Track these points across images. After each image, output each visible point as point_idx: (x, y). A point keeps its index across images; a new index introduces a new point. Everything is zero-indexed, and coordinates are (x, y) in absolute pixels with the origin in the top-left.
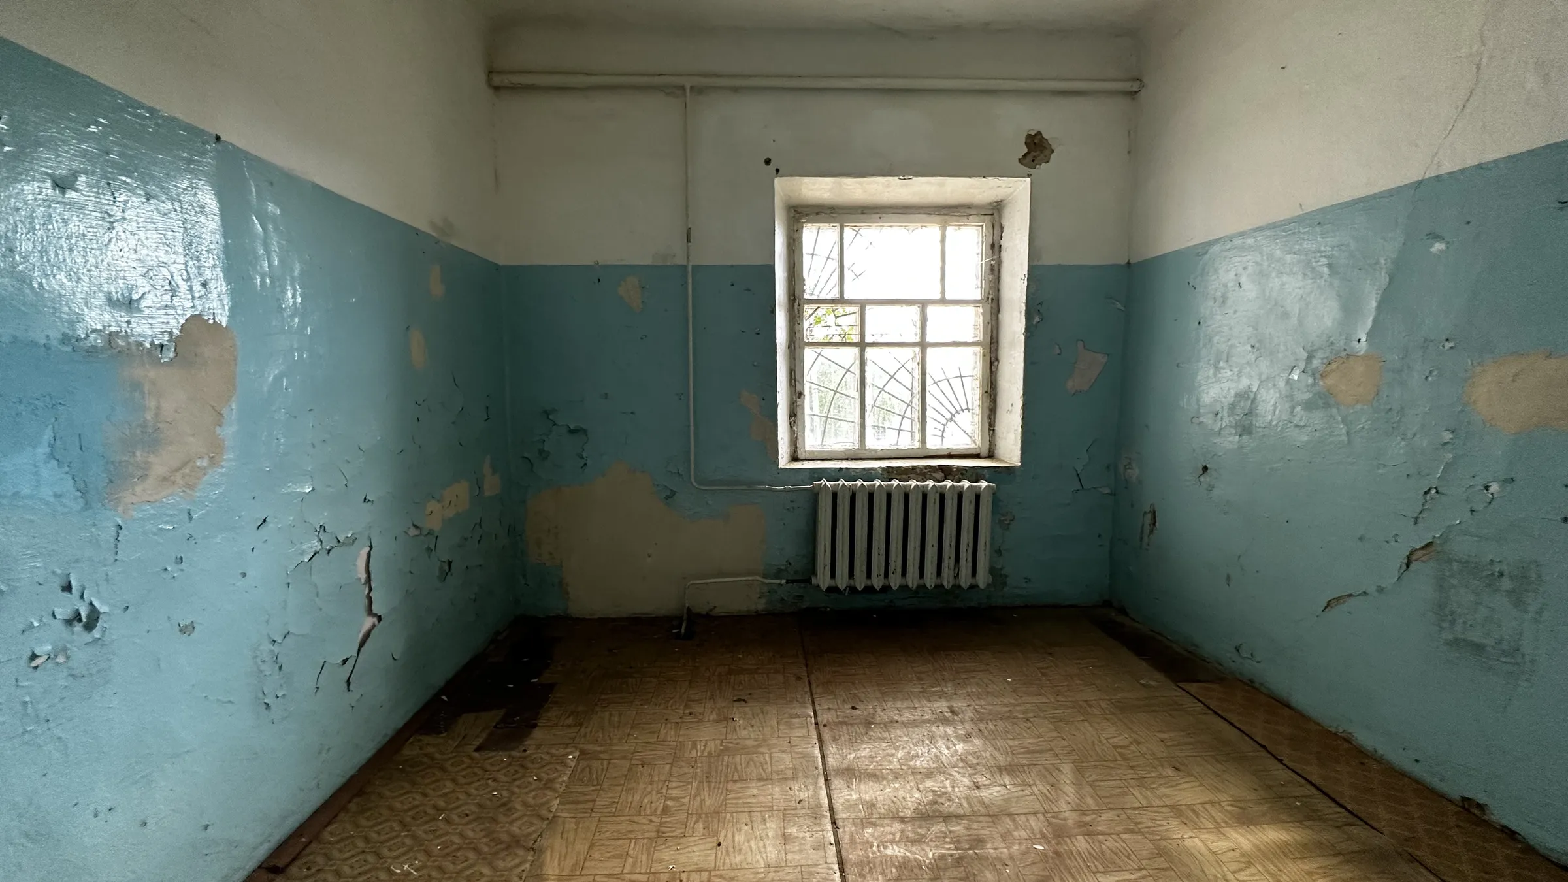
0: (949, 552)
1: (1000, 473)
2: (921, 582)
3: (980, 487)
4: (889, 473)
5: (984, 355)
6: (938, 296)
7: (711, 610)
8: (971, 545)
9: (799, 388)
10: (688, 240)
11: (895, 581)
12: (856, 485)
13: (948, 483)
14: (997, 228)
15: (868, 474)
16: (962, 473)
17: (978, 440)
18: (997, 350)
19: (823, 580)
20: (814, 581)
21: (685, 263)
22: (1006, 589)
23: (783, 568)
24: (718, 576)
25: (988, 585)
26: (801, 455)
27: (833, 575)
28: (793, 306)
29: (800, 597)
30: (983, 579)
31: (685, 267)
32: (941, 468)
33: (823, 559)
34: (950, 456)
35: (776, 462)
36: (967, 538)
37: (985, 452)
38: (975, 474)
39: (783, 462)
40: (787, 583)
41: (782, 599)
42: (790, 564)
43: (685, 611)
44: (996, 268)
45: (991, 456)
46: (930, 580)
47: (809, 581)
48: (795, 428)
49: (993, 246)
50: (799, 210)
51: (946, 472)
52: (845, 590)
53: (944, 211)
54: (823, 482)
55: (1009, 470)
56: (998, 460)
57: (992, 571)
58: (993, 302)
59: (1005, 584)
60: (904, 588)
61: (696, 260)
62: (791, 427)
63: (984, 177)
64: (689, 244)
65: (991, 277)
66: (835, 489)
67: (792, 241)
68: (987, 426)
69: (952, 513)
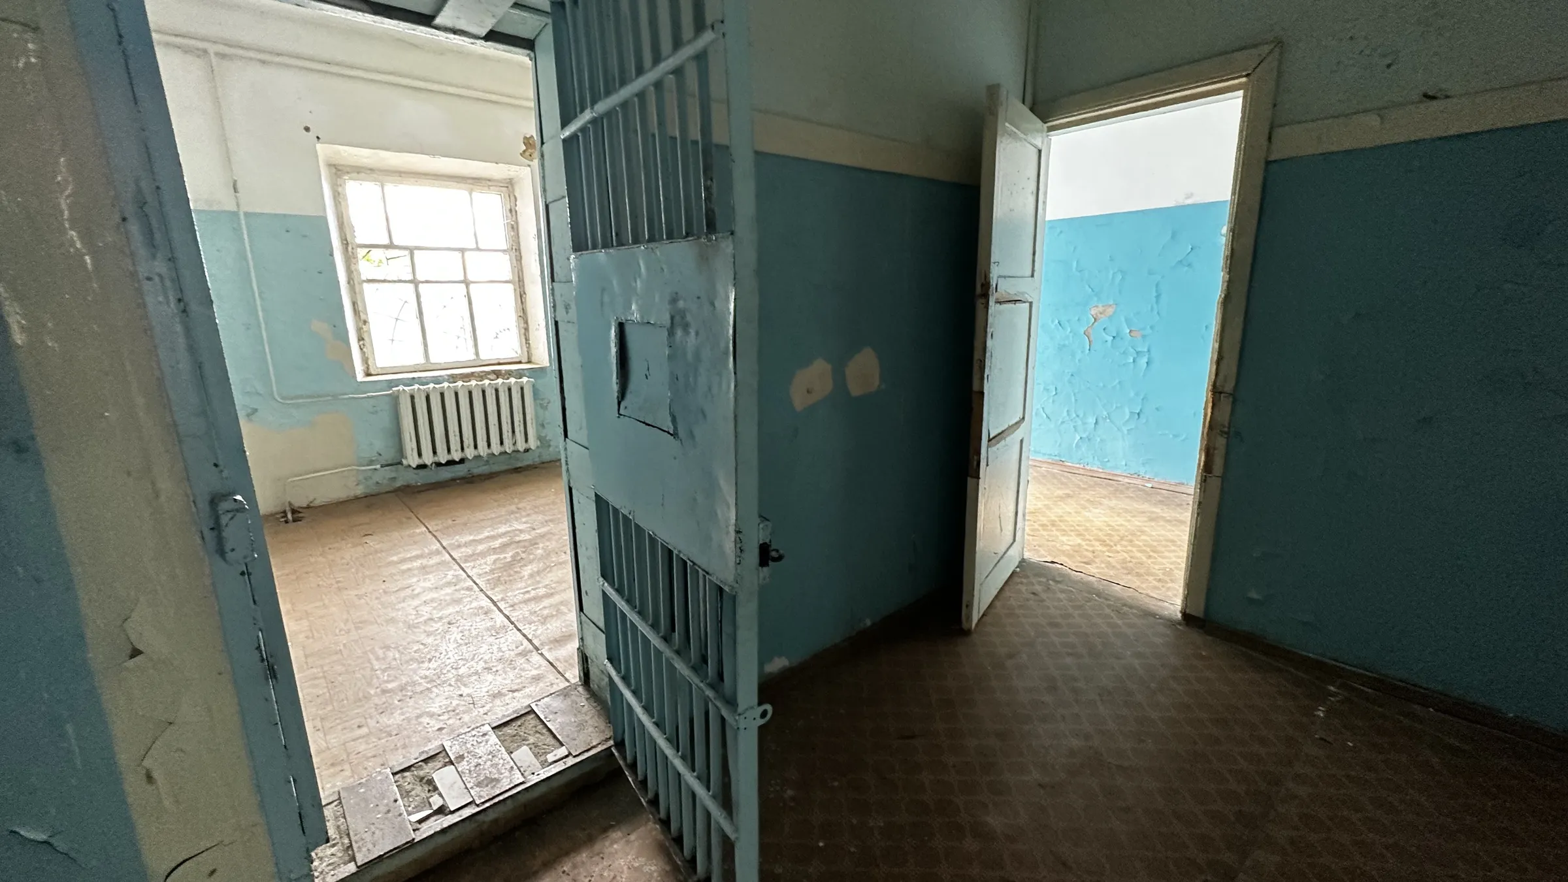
0: (506, 427)
1: (536, 371)
2: (490, 451)
3: (522, 382)
4: (453, 378)
5: (515, 290)
6: (474, 246)
7: (311, 502)
8: (522, 422)
9: (363, 317)
10: (236, 190)
11: (470, 453)
12: (429, 388)
13: (500, 381)
14: (512, 198)
15: (437, 380)
16: (509, 374)
17: (519, 352)
18: (524, 286)
19: (413, 460)
20: (405, 462)
21: (235, 209)
22: (551, 449)
23: (374, 459)
24: (314, 472)
25: (538, 447)
26: (372, 371)
27: (420, 455)
28: (347, 248)
29: (394, 479)
30: (533, 443)
31: (235, 214)
32: (494, 372)
33: (410, 445)
34: (499, 364)
35: (354, 377)
36: (518, 417)
37: (525, 359)
38: (519, 374)
39: (360, 377)
40: (382, 467)
41: (377, 483)
42: (380, 455)
43: (287, 504)
44: (515, 226)
45: (529, 362)
46: (496, 448)
47: (400, 463)
48: (365, 350)
49: (511, 211)
50: (340, 168)
51: (498, 374)
52: (431, 465)
53: (470, 181)
54: (401, 388)
55: (542, 369)
56: (534, 363)
57: (540, 438)
58: (516, 251)
59: (549, 446)
60: (478, 457)
61: (245, 208)
62: (361, 349)
63: (497, 163)
64: (238, 195)
65: (512, 234)
66: (412, 392)
67: (337, 194)
68: (524, 340)
69: (505, 400)
